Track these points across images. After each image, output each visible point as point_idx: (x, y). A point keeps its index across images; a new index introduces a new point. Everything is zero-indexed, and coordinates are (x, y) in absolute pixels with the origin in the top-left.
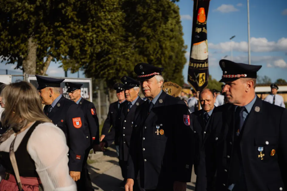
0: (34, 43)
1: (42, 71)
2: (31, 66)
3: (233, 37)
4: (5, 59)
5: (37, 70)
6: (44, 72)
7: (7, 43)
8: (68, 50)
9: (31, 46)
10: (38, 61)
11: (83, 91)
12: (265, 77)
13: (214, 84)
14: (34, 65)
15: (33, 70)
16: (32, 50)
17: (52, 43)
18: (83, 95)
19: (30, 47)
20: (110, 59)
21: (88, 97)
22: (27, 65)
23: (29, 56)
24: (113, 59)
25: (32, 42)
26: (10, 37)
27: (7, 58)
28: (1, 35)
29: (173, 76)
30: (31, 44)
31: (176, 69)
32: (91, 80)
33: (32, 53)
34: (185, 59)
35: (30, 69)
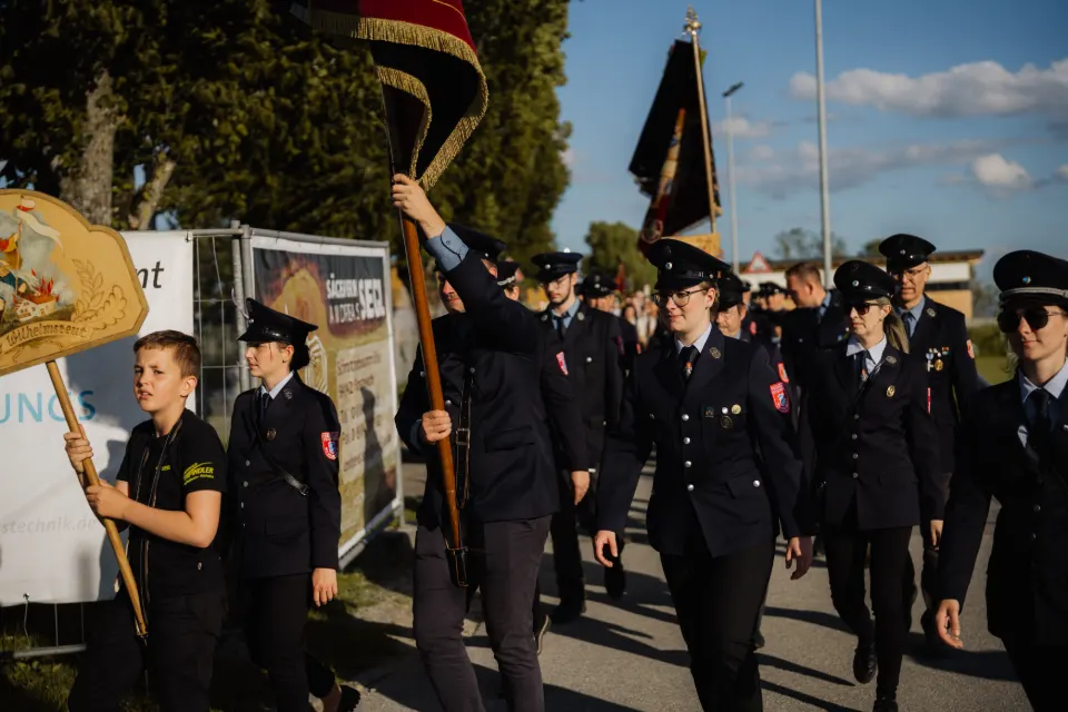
0: (106, 110)
1: (133, 221)
2: (96, 202)
3: (734, 88)
5: (114, 215)
6: (140, 224)
9: (95, 121)
10: (119, 179)
11: (370, 291)
14: (106, 197)
15: (102, 217)
16: (99, 140)
18: (371, 306)
19: (92, 128)
22: (79, 196)
23: (87, 164)
25: (99, 105)
26: (22, 87)
29: (520, 235)
30: (96, 116)
31: (533, 208)
32: (388, 250)
33: (98, 152)
34: (564, 172)
35: (93, 215)
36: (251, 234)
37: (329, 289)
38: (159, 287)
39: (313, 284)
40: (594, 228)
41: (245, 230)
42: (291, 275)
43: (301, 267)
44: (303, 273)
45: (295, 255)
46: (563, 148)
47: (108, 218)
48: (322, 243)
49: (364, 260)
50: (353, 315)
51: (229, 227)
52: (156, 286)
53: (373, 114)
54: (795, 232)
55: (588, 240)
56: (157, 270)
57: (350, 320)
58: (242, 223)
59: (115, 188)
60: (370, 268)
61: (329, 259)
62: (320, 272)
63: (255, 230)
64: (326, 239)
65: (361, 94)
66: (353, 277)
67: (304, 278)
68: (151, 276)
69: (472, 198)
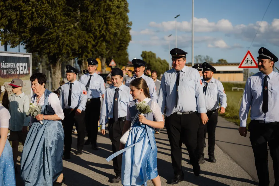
3: (178, 16)
11: (22, 66)
12: (207, 56)
13: (158, 63)
18: (22, 70)
20: (52, 33)
21: (28, 72)
31: (121, 46)
32: (31, 55)
34: (130, 36)
37: (2, 65)
40: (143, 52)
50: (13, 73)
54: (199, 56)
55: (142, 56)
57: (11, 74)
69: (97, 43)
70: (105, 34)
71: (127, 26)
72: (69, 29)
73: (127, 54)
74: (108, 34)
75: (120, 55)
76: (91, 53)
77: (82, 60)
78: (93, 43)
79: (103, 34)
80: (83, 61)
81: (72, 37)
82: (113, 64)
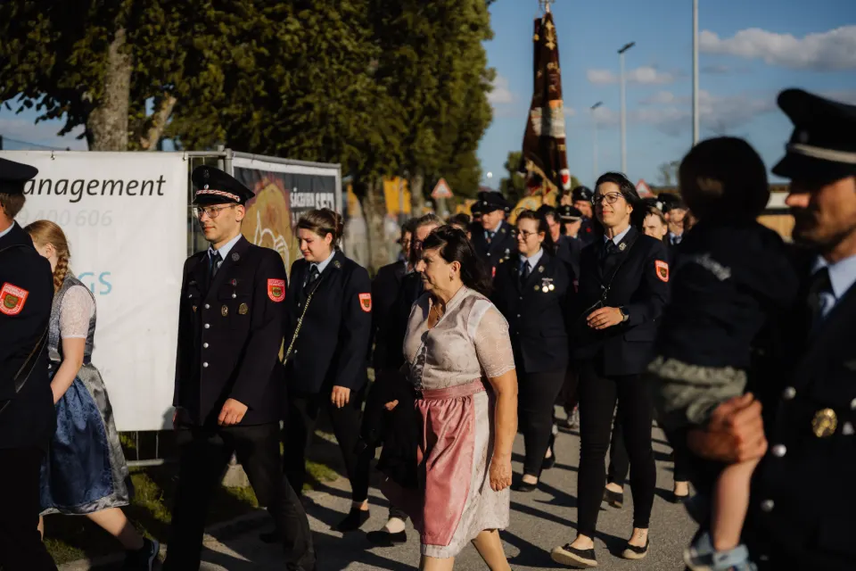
0: (125, 56)
1: (144, 143)
2: (116, 127)
3: (628, 47)
4: (29, 104)
5: (129, 137)
6: (149, 146)
7: (46, 55)
8: (221, 77)
9: (116, 63)
10: (134, 110)
14: (124, 123)
15: (120, 139)
16: (119, 78)
17: (178, 55)
19: (113, 69)
20: (309, 107)
22: (102, 122)
23: (109, 97)
24: (317, 108)
25: (119, 52)
27: (35, 102)
28: (31, 29)
29: (451, 160)
30: (117, 60)
31: (462, 140)
32: (340, 170)
33: (117, 87)
34: (488, 110)
35: (113, 137)
36: (232, 156)
37: (292, 200)
38: (162, 194)
39: (279, 195)
40: (512, 156)
41: (228, 153)
42: (263, 188)
43: (271, 181)
44: (272, 187)
45: (266, 173)
46: (489, 89)
47: (124, 140)
48: (287, 164)
49: (320, 177)
51: (216, 149)
52: (160, 194)
53: (334, 60)
54: (673, 164)
55: (507, 166)
56: (161, 181)
58: (226, 147)
59: (131, 117)
60: (325, 184)
61: (293, 176)
62: (286, 187)
63: (235, 153)
64: (291, 161)
65: (324, 45)
66: (311, 191)
67: (272, 191)
68: (156, 186)
69: (414, 130)
70: (434, 104)
71: (483, 81)
72: (355, 93)
73: (475, 163)
74: (444, 104)
75: (460, 166)
76: (394, 158)
77: (367, 180)
78: (405, 130)
79: (430, 105)
80: (370, 185)
81: (363, 115)
82: (443, 193)
